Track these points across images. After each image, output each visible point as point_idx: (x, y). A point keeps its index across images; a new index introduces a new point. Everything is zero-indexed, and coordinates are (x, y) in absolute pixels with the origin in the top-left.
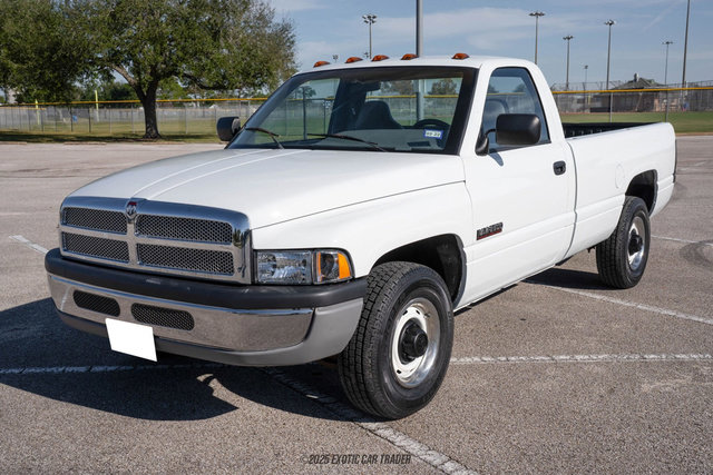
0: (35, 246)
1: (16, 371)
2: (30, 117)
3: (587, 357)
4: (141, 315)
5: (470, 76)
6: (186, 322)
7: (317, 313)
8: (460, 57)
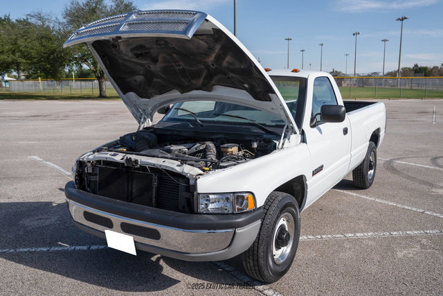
0: (48, 163)
1: (45, 249)
2: (36, 86)
3: (362, 235)
4: (126, 229)
5: (303, 82)
6: (155, 235)
7: (237, 231)
8: (295, 71)
